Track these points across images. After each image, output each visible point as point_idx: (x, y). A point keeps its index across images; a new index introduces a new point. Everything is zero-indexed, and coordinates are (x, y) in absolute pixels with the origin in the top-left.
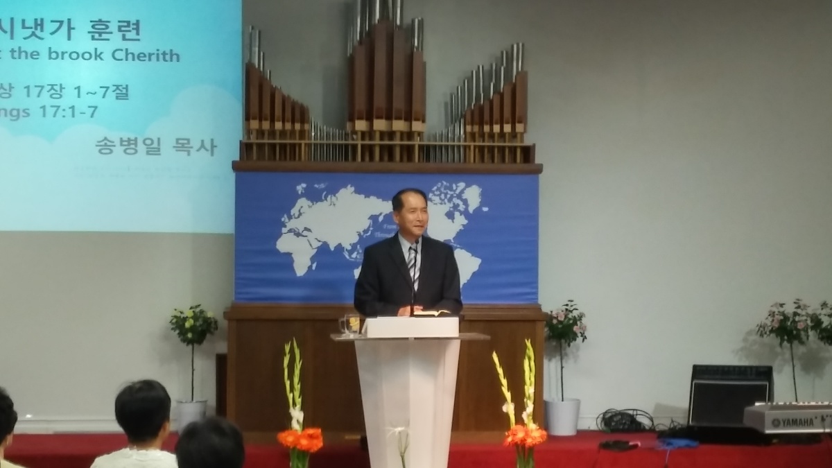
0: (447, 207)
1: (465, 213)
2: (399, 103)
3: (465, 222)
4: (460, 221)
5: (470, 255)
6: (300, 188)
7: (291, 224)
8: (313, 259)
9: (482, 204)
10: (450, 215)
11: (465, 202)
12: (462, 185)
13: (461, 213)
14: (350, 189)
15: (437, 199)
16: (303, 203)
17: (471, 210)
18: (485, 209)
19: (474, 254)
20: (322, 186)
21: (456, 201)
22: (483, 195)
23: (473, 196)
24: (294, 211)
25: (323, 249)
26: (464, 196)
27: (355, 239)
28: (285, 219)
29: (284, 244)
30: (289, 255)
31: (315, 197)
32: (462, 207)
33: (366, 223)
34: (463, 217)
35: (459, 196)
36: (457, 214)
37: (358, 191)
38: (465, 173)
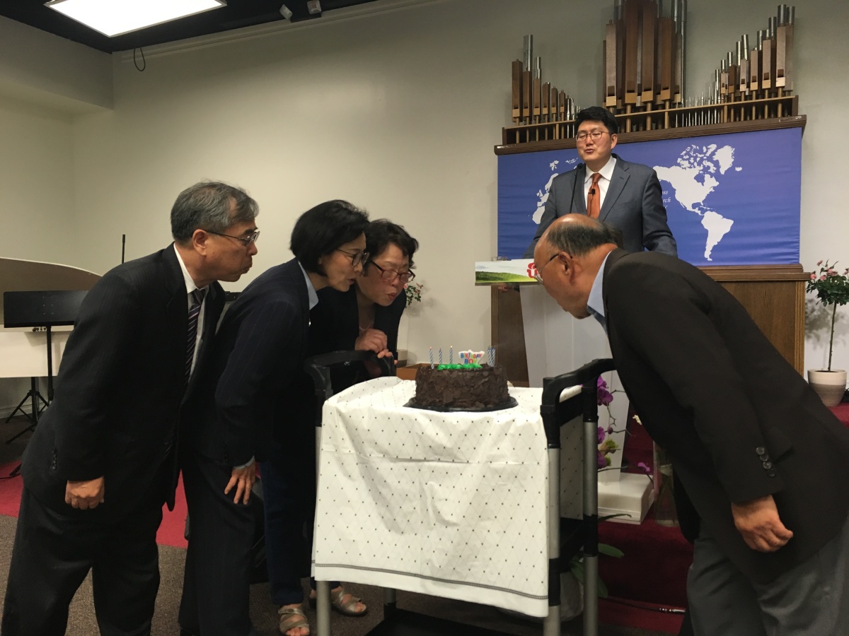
0: (697, 170)
1: (717, 175)
3: (716, 184)
4: (711, 183)
5: (721, 216)
9: (735, 164)
10: (700, 179)
11: (717, 164)
12: (713, 147)
13: (712, 175)
15: (686, 164)
17: (722, 172)
18: (739, 169)
19: (727, 216)
20: (573, 161)
21: (706, 163)
22: (735, 155)
23: (725, 156)
26: (715, 158)
28: (541, 194)
32: (713, 169)
34: (713, 178)
36: (707, 177)
38: (718, 135)
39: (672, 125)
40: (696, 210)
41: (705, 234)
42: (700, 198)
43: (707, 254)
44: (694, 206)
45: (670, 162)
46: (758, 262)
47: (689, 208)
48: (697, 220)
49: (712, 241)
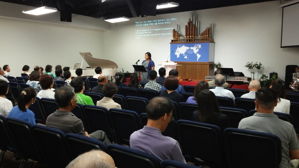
1: (199, 49)
2: (191, 33)
6: (178, 46)
7: (177, 51)
8: (179, 55)
9: (201, 47)
11: (199, 47)
12: (198, 45)
14: (184, 46)
15: (195, 47)
16: (178, 48)
17: (199, 48)
18: (201, 48)
19: (200, 55)
20: (180, 45)
21: (198, 47)
22: (201, 46)
24: (177, 49)
25: (181, 54)
26: (199, 46)
27: (185, 53)
29: (176, 53)
30: (176, 55)
31: (180, 47)
32: (198, 48)
33: (186, 50)
35: (198, 46)
36: (198, 49)
37: (185, 46)
38: (199, 43)
39: (194, 41)
40: (196, 54)
41: (197, 57)
42: (197, 52)
43: (197, 60)
45: (193, 47)
46: (204, 61)
47: (195, 53)
48: (196, 55)
49: (198, 58)
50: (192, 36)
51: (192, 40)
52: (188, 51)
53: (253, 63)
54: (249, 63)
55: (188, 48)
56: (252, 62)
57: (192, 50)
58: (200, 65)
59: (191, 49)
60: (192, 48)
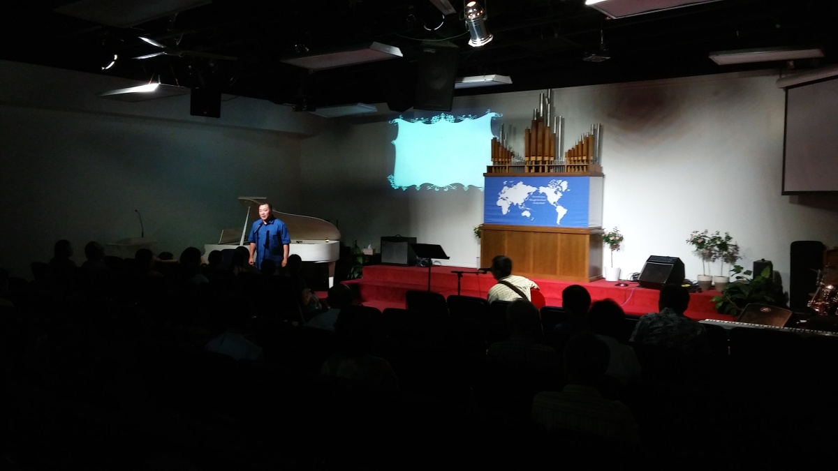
0: (555, 189)
1: (561, 192)
2: (540, 150)
3: (561, 195)
4: (560, 195)
5: (562, 208)
6: (505, 183)
7: (502, 196)
8: (509, 208)
9: (568, 188)
10: (556, 193)
11: (561, 187)
12: (560, 181)
14: (521, 183)
15: (551, 187)
16: (506, 188)
17: (564, 190)
18: (569, 190)
19: (565, 208)
20: (513, 182)
21: (558, 187)
22: (568, 185)
23: (564, 185)
24: (503, 191)
25: (512, 204)
26: (561, 185)
27: (523, 201)
28: (499, 194)
29: (500, 203)
30: (501, 207)
31: (510, 186)
32: (560, 190)
33: (527, 195)
36: (558, 192)
37: (524, 184)
38: (563, 176)
39: (549, 171)
40: (555, 205)
41: (557, 214)
42: (556, 201)
43: (558, 222)
44: (554, 203)
45: (546, 186)
46: (576, 225)
47: (552, 204)
48: (555, 208)
49: (560, 217)
50: (543, 158)
51: (543, 168)
52: (534, 197)
53: (710, 235)
54: (697, 234)
55: (533, 189)
56: (706, 232)
57: (544, 194)
58: (565, 236)
59: (541, 192)
60: (542, 190)
